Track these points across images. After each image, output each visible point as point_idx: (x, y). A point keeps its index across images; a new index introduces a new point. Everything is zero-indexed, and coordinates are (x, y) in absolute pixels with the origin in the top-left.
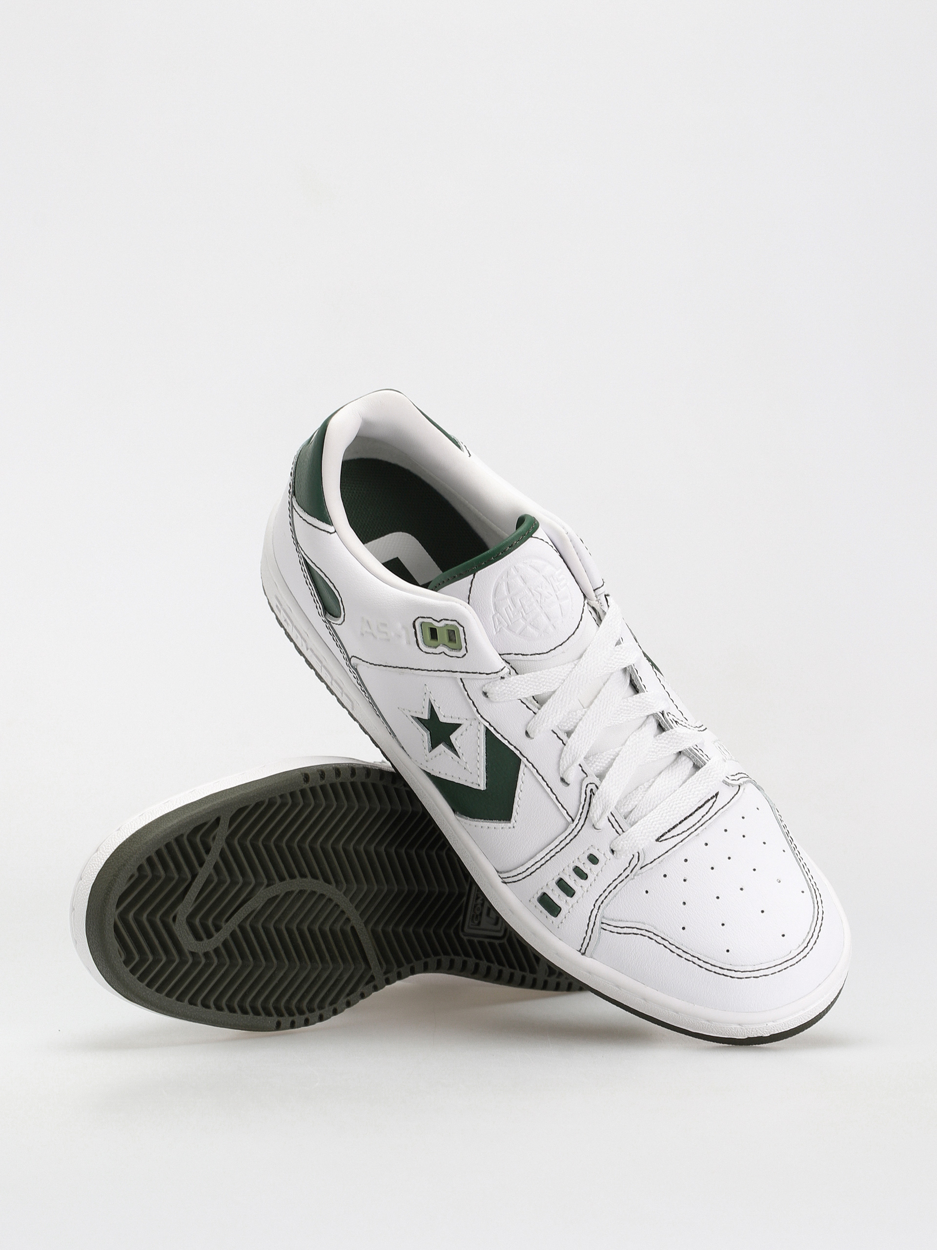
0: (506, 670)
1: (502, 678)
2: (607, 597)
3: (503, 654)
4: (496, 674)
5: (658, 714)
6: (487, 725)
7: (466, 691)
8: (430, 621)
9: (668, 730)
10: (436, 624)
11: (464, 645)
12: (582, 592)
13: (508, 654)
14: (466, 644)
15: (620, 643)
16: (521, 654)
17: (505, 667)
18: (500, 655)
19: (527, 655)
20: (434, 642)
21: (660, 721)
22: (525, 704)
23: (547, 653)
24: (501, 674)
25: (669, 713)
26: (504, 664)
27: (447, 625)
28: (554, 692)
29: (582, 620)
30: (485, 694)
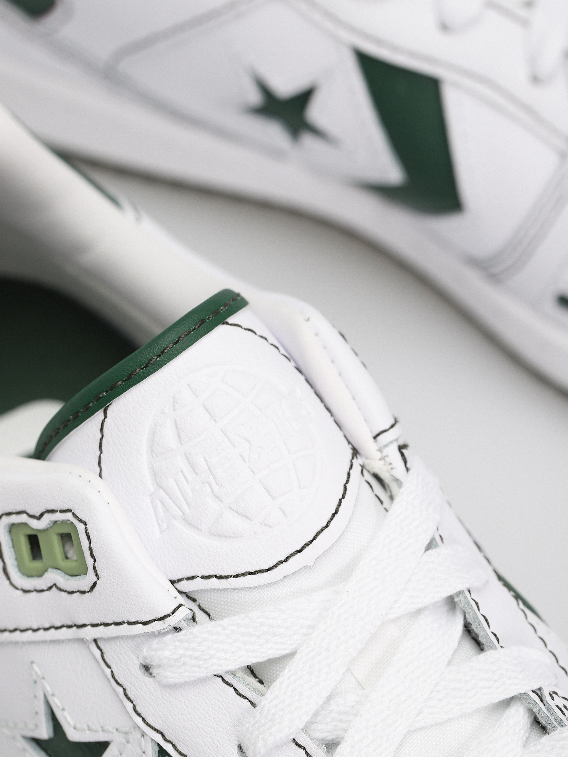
0: (183, 613)
1: (177, 629)
2: (404, 451)
3: (179, 580)
4: (161, 622)
5: (528, 695)
6: (158, 738)
7: (109, 667)
8: (23, 518)
9: (554, 728)
10: (35, 524)
11: (90, 561)
12: (349, 443)
13: (188, 579)
14: (95, 561)
15: (436, 546)
16: (216, 576)
17: (181, 605)
18: (173, 582)
19: (226, 577)
20: (37, 565)
21: (535, 710)
22: (231, 686)
23: (270, 569)
24: (172, 621)
25: (555, 693)
26: (181, 599)
27: (55, 522)
28: (292, 655)
29: (346, 496)
30: (147, 668)
